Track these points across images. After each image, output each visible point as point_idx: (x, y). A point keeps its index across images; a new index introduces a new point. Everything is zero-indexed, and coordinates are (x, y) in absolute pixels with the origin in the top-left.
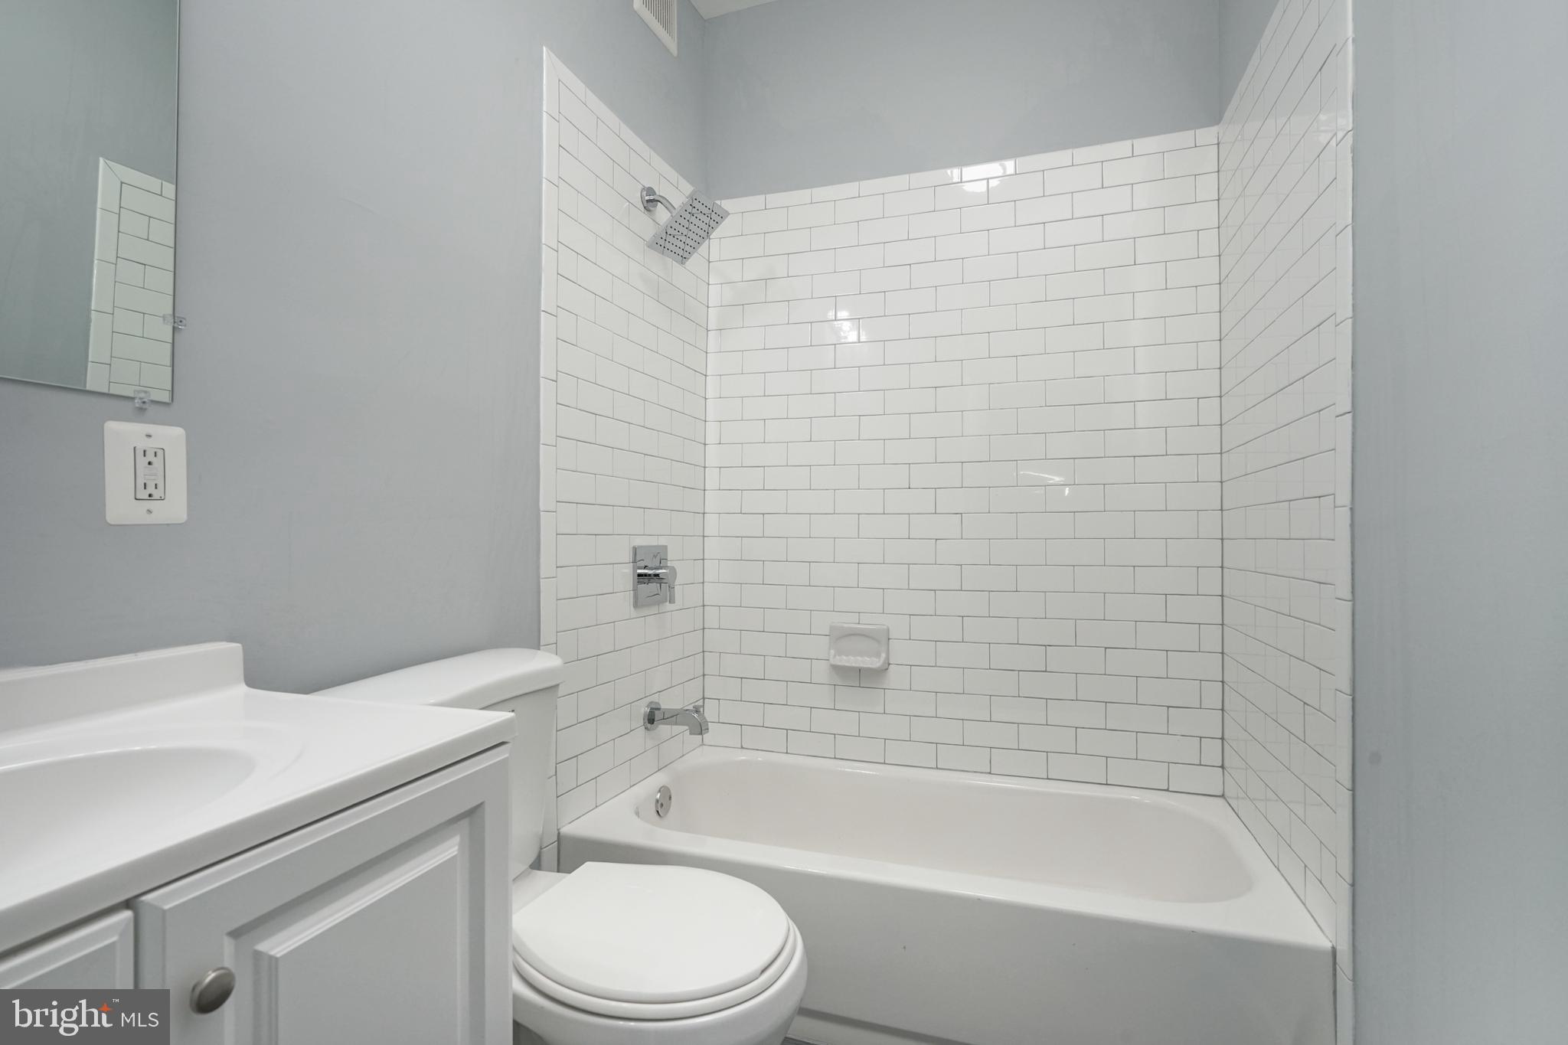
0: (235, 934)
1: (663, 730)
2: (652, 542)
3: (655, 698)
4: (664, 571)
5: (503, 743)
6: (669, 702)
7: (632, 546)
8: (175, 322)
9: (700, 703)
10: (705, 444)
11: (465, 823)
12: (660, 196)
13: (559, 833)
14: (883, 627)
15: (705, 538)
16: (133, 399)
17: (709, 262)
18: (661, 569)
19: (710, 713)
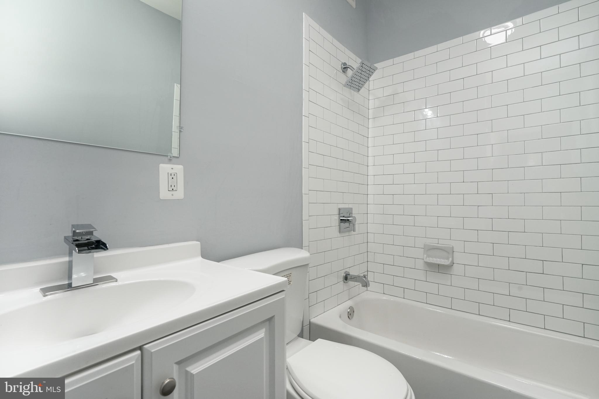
0: (179, 363)
1: (351, 283)
2: (346, 206)
3: (347, 270)
4: (351, 218)
5: (283, 291)
6: (353, 272)
7: (338, 208)
8: (180, 129)
9: (366, 273)
10: (368, 166)
11: (268, 323)
12: (349, 65)
13: (310, 321)
14: (450, 246)
15: (368, 205)
16: (168, 156)
17: (369, 91)
18: (350, 217)
19: (370, 278)
